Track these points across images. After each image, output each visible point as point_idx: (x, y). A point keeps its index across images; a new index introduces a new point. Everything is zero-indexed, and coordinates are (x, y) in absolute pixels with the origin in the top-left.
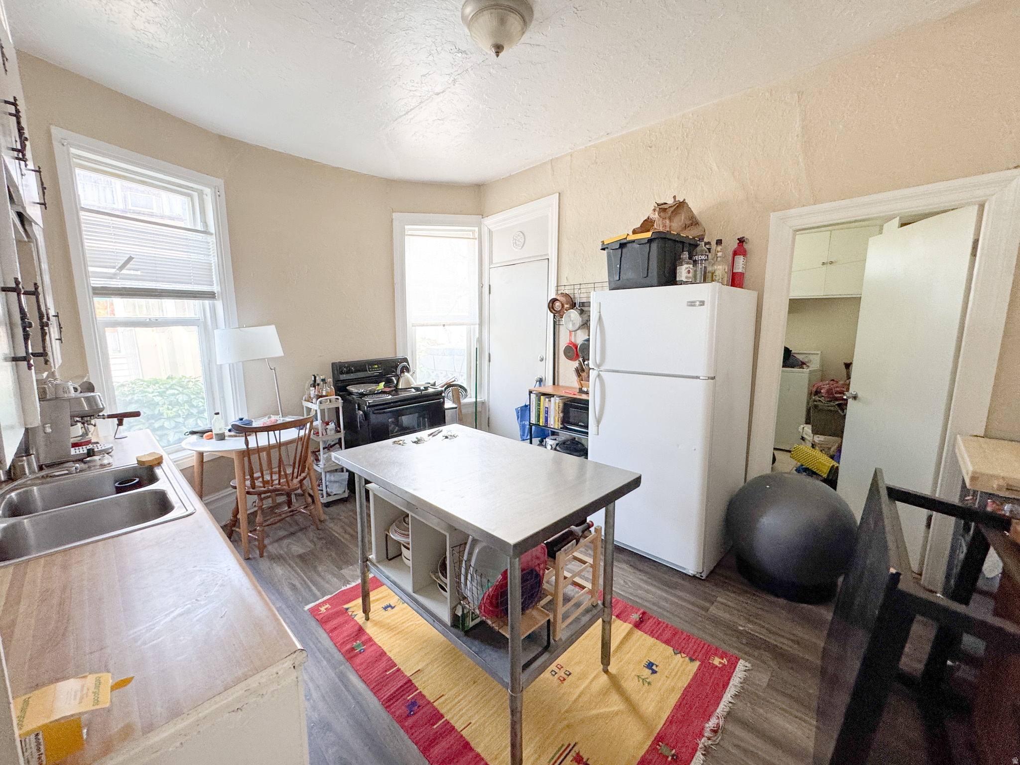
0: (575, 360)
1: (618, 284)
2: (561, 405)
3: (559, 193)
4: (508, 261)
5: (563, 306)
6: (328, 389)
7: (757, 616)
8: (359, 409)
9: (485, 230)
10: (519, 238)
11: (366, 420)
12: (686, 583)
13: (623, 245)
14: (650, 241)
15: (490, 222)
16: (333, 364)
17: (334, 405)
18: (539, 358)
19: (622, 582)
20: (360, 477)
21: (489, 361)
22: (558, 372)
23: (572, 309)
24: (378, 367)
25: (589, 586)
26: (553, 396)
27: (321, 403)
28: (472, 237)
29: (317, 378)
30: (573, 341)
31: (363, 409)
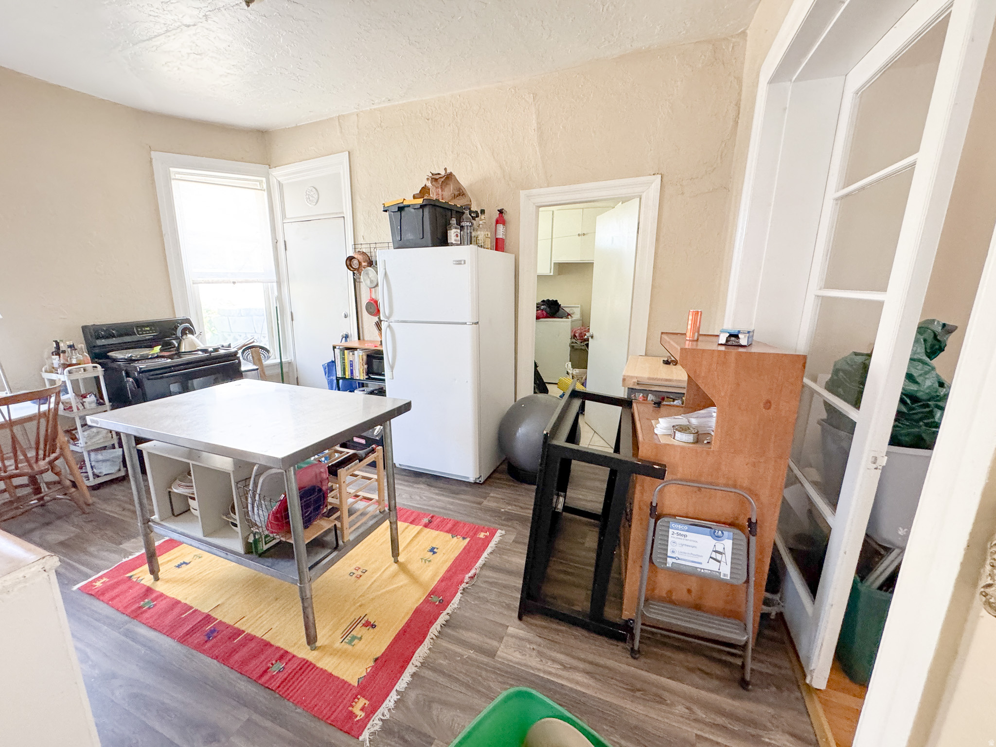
0: (375, 315)
1: (401, 244)
2: (365, 357)
3: (349, 153)
4: (301, 217)
5: (360, 263)
6: (82, 355)
7: (516, 500)
8: (128, 375)
9: (274, 182)
10: (312, 193)
11: (138, 387)
12: (469, 489)
13: (401, 209)
14: (422, 207)
15: (279, 174)
16: (84, 328)
17: (91, 374)
18: (343, 315)
19: (419, 498)
20: (128, 435)
21: (292, 320)
22: (362, 328)
23: (370, 266)
24: (150, 330)
25: (375, 497)
26: (356, 349)
27: (70, 372)
28: (259, 188)
29: (61, 345)
30: (374, 297)
31: (133, 376)
